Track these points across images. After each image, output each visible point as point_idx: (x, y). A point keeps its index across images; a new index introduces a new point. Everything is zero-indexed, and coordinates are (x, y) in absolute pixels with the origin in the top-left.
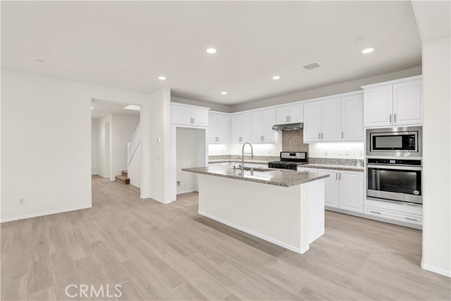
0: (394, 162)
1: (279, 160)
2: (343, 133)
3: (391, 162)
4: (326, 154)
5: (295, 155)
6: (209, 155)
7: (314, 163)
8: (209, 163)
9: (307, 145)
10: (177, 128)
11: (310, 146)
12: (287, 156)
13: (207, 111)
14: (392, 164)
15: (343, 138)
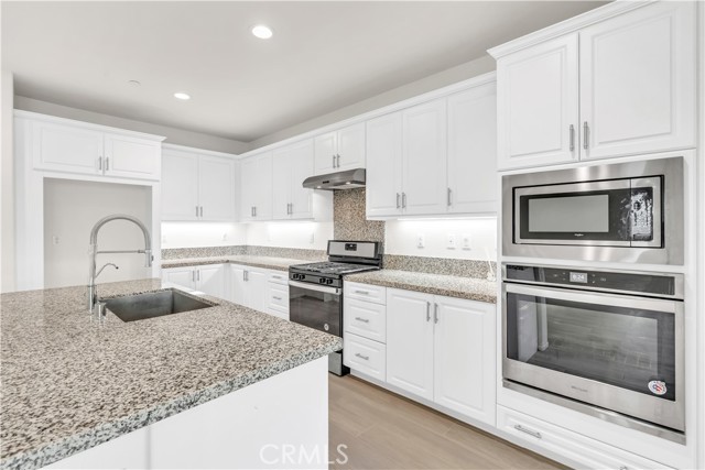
0: (583, 278)
1: (325, 259)
2: (449, 191)
3: (574, 277)
4: (420, 247)
5: (354, 248)
6: (164, 247)
7: (394, 268)
8: (164, 267)
9: (381, 224)
10: (46, 180)
11: (386, 227)
12: (340, 250)
13: (159, 145)
14: (577, 286)
15: (450, 205)
